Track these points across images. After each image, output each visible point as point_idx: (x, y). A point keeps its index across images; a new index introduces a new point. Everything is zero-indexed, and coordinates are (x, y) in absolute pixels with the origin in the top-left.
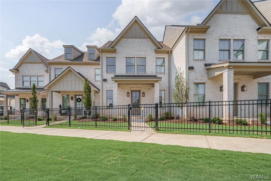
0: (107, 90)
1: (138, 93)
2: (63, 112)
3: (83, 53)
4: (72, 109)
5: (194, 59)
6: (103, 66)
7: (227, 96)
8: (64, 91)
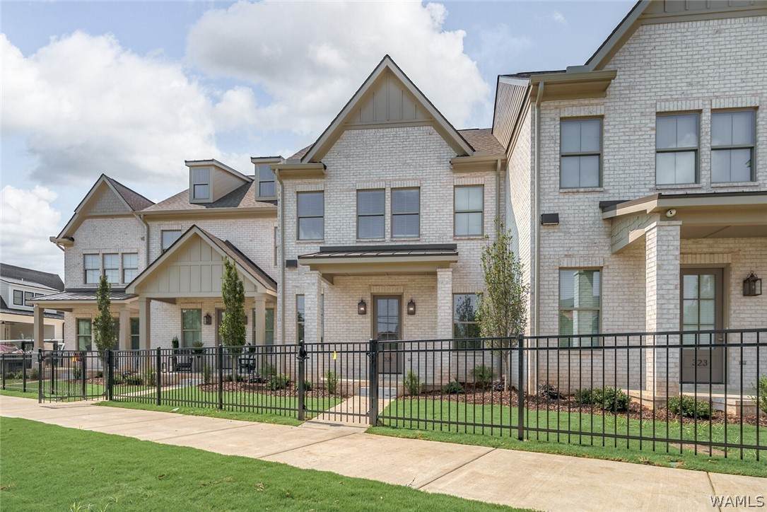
0: (297, 295)
1: (395, 302)
2: (180, 359)
3: (250, 181)
4: (207, 352)
5: (560, 188)
6: (287, 220)
7: (655, 316)
8: (186, 298)
